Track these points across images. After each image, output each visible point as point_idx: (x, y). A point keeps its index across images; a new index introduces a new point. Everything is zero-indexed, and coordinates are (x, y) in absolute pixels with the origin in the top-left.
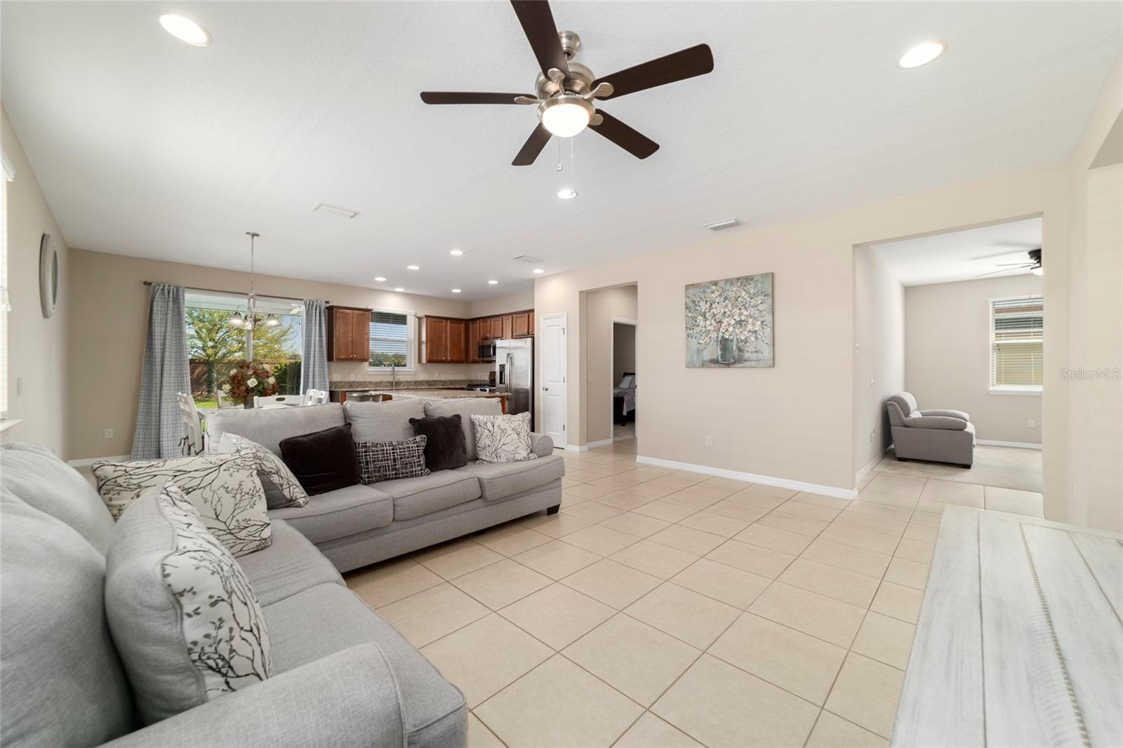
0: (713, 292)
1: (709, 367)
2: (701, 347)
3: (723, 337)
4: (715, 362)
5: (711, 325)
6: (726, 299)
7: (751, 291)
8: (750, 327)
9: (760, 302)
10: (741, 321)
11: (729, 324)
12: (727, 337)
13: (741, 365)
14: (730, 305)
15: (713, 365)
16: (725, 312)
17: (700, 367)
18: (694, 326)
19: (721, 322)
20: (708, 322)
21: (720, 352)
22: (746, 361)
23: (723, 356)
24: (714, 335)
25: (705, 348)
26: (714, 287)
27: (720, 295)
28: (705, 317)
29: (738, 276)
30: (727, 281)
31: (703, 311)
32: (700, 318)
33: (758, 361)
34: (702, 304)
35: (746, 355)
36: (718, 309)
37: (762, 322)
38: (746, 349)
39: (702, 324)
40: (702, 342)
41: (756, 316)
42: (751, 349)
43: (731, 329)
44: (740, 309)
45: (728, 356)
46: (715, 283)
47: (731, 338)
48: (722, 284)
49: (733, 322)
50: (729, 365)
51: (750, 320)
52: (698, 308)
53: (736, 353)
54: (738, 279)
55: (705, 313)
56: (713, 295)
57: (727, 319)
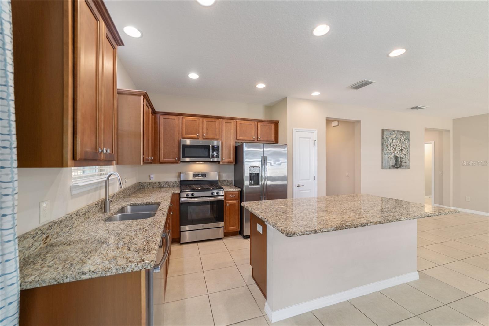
0: (393, 135)
1: (391, 169)
2: (389, 159)
3: (396, 155)
4: (393, 166)
5: (392, 149)
6: (397, 139)
7: (405, 137)
8: (404, 152)
9: (407, 142)
10: (401, 149)
11: (398, 150)
12: (397, 156)
13: (401, 168)
14: (398, 142)
15: (393, 168)
16: (397, 145)
17: (388, 169)
18: (387, 149)
19: (395, 149)
20: (391, 148)
21: (395, 162)
22: (403, 166)
23: (396, 164)
24: (393, 154)
25: (390, 160)
26: (394, 133)
27: (396, 137)
28: (390, 146)
29: (401, 130)
30: (398, 131)
31: (390, 143)
32: (389, 146)
33: (406, 166)
34: (390, 139)
35: (403, 164)
36: (395, 143)
37: (407, 151)
38: (403, 161)
39: (389, 149)
40: (389, 157)
41: (406, 148)
42: (404, 161)
43: (399, 152)
44: (401, 144)
45: (398, 164)
46: (394, 131)
47: (398, 156)
48: (396, 132)
49: (399, 149)
50: (397, 168)
51: (404, 149)
52: (388, 141)
53: (400, 163)
54: (401, 131)
55: (390, 144)
56: (393, 136)
57: (397, 148)
